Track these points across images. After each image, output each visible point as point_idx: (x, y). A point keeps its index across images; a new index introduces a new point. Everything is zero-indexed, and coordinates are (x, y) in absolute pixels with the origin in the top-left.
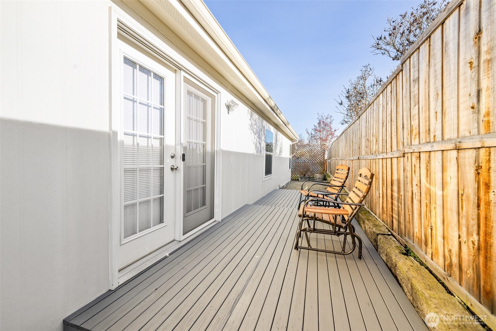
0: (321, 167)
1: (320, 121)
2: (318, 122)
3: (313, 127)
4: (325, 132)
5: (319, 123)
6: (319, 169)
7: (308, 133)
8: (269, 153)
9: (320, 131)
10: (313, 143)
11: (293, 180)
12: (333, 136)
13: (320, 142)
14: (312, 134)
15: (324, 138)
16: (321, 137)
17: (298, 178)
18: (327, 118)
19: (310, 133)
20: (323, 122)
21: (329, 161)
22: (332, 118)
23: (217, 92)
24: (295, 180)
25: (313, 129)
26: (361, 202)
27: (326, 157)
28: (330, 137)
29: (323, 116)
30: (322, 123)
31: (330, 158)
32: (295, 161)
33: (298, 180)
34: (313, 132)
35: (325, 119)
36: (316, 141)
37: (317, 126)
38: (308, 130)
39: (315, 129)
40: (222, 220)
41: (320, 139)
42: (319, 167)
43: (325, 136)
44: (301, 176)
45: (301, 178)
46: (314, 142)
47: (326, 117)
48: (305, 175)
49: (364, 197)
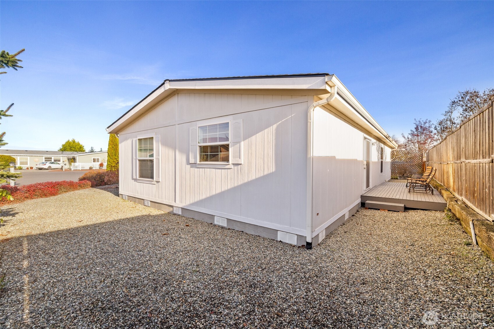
0: (419, 168)
1: (417, 126)
2: (416, 127)
3: (410, 132)
4: (423, 136)
5: (417, 129)
6: (417, 170)
7: (404, 137)
8: (382, 160)
9: (418, 136)
10: (410, 146)
11: (392, 179)
12: (432, 139)
13: (418, 145)
14: (409, 138)
15: (422, 142)
16: (419, 141)
17: (397, 177)
18: (425, 123)
19: (406, 137)
20: (421, 127)
21: (428, 163)
22: (431, 123)
23: (370, 140)
24: (394, 179)
25: (409, 134)
26: (432, 177)
27: (425, 159)
28: (429, 140)
29: (421, 121)
30: (419, 128)
31: (428, 161)
32: (394, 164)
33: (398, 179)
34: (410, 137)
35: (423, 123)
36: (413, 144)
37: (414, 130)
38: (404, 135)
39: (412, 134)
40: (372, 188)
41: (418, 143)
42: (417, 168)
43: (423, 139)
44: (400, 175)
45: (400, 177)
46: (412, 146)
47: (424, 121)
48: (404, 175)
49: (433, 176)
